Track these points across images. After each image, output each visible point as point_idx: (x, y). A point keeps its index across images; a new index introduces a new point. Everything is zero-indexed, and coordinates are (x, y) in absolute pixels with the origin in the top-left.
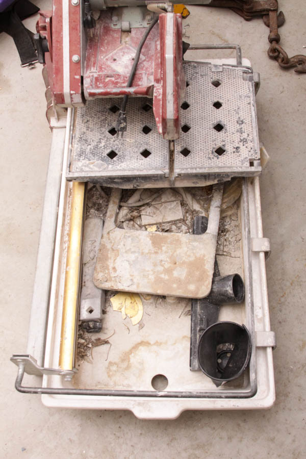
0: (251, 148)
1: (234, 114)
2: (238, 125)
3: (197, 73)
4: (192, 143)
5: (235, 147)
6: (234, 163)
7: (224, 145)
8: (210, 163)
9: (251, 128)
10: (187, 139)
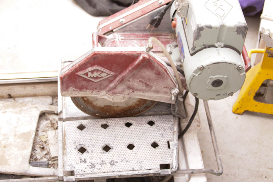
0: (85, 172)
1: (121, 158)
5: (86, 160)
6: (69, 160)
7: (88, 152)
8: (71, 143)
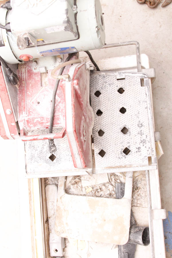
0: (149, 148)
1: (136, 118)
2: (139, 128)
3: (106, 82)
4: (106, 145)
5: (137, 147)
6: (137, 161)
7: (129, 146)
8: (120, 162)
9: (149, 130)
10: (103, 143)
